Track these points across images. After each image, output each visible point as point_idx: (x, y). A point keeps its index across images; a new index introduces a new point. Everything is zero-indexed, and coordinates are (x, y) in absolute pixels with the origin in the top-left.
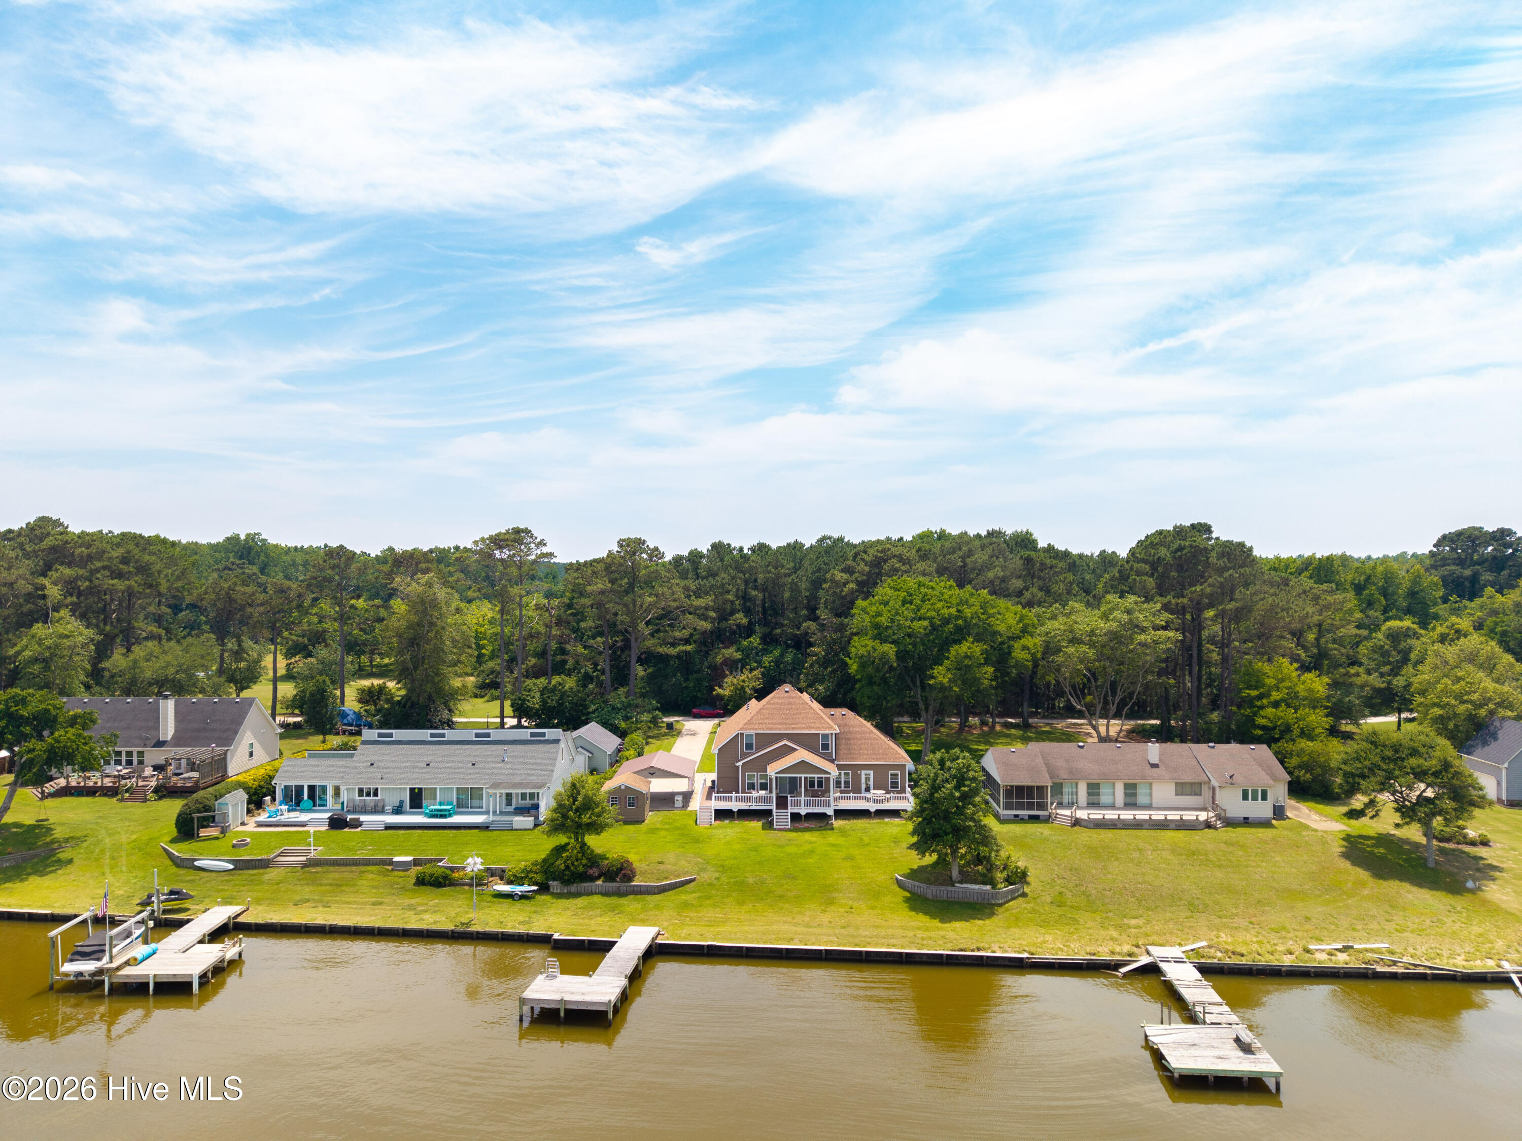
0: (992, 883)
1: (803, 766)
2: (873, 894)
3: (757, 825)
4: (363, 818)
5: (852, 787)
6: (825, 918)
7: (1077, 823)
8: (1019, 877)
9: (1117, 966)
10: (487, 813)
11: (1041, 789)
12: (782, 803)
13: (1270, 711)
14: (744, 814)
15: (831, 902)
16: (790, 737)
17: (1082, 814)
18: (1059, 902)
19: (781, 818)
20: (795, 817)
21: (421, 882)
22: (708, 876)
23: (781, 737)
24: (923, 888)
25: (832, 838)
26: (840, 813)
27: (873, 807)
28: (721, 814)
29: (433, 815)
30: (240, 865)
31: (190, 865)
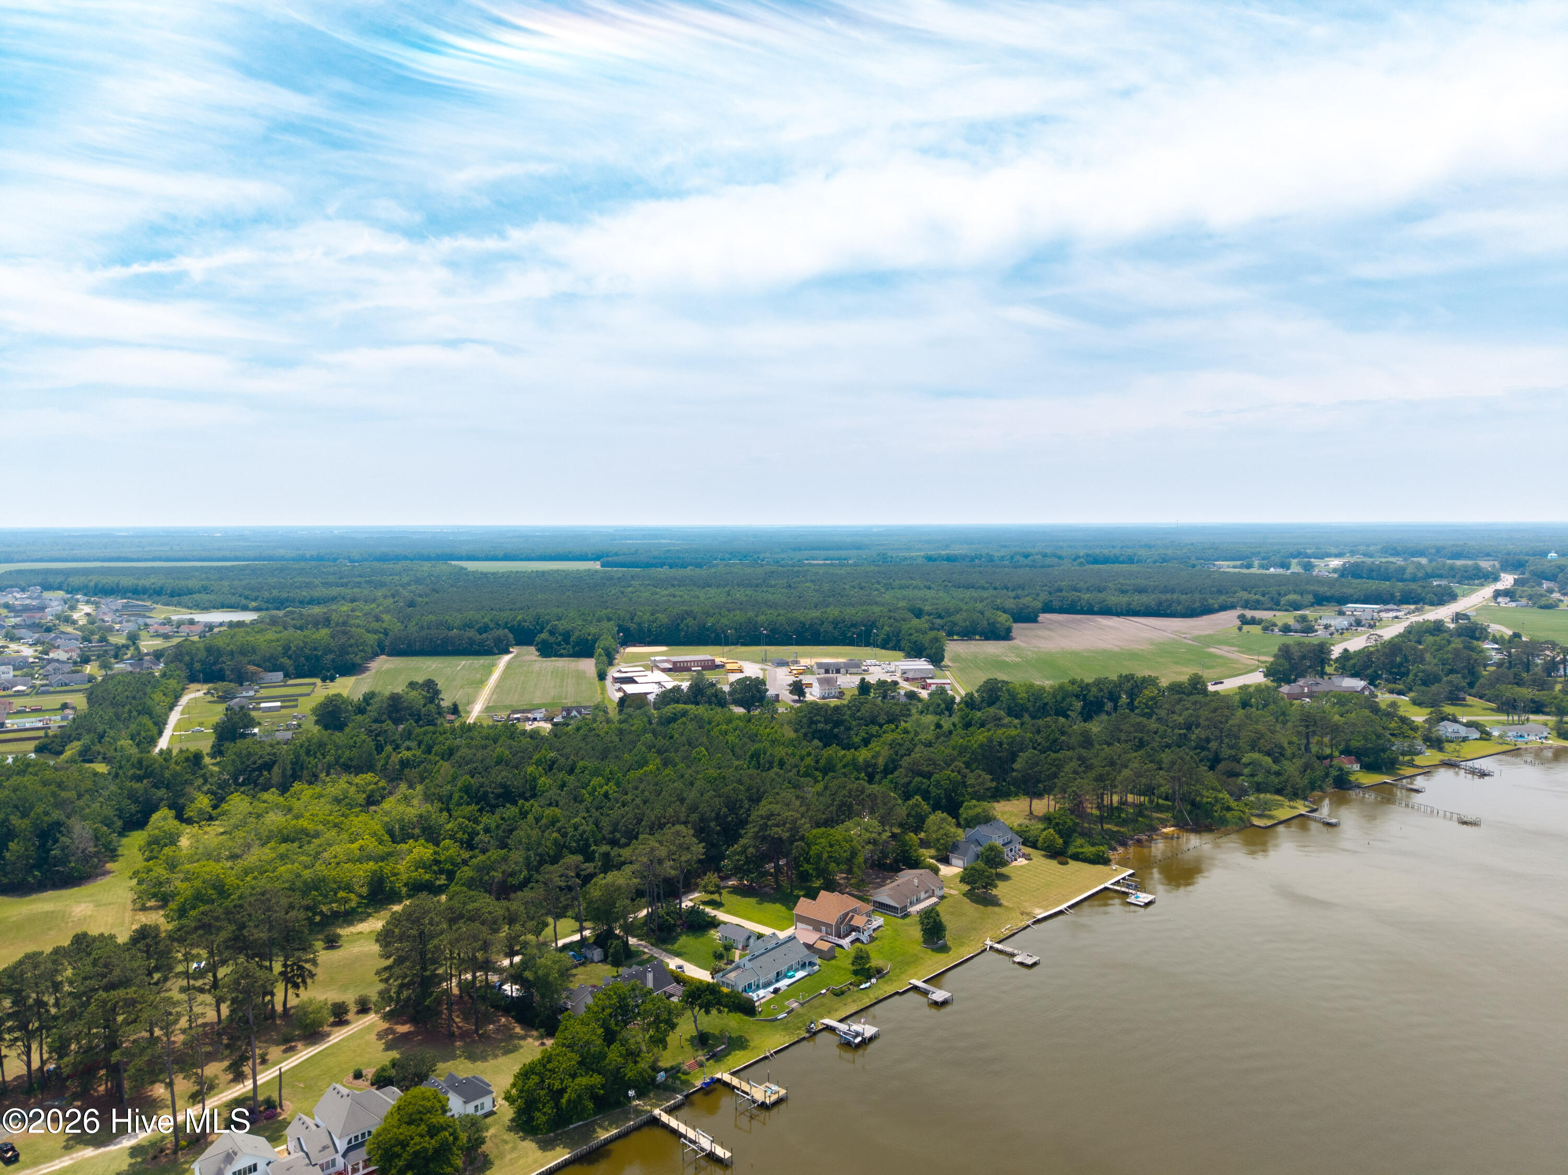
15: (923, 958)
21: (837, 995)
24: (931, 947)
25: (884, 941)
26: (873, 932)
29: (791, 977)
30: (788, 1013)
31: (777, 1019)
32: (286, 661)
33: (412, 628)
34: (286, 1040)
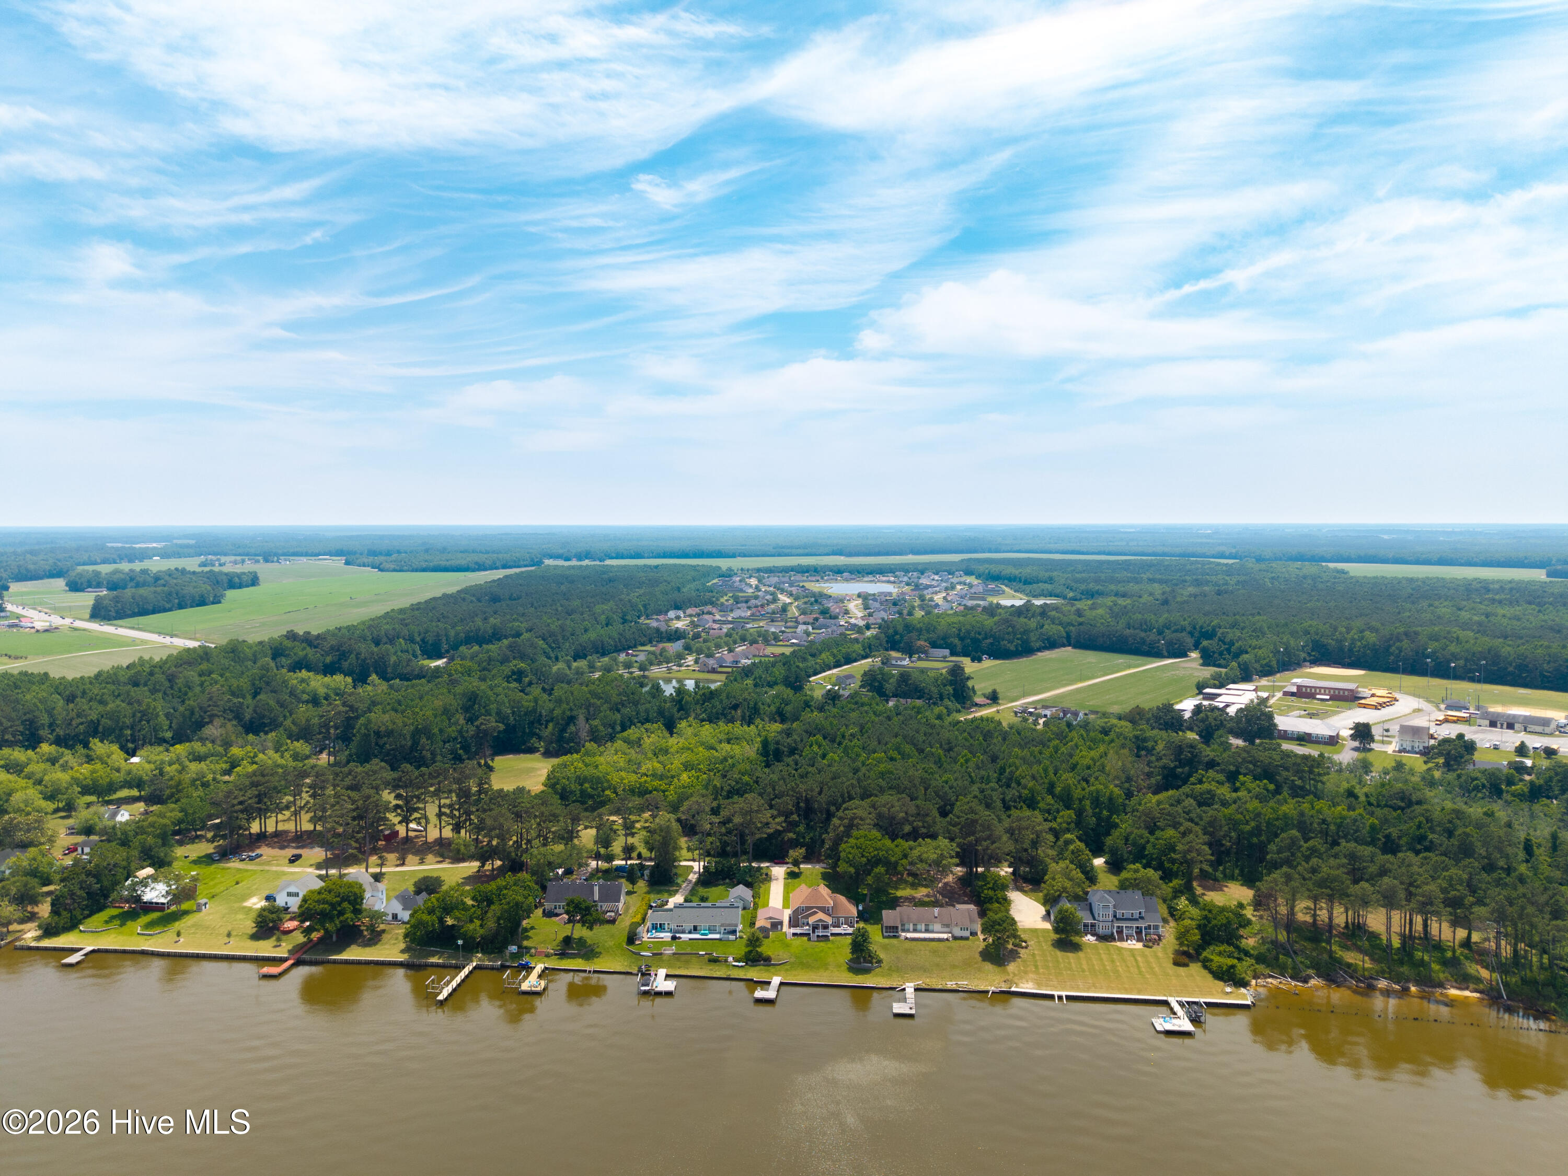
0: (871, 963)
1: (820, 920)
2: (839, 966)
3: (805, 938)
4: (681, 935)
5: (837, 925)
6: (825, 974)
7: (907, 938)
8: (880, 961)
9: (895, 988)
10: (719, 933)
11: (897, 928)
12: (814, 932)
13: (986, 892)
14: (802, 935)
15: (827, 969)
16: (817, 908)
17: (909, 935)
18: (889, 969)
19: (813, 937)
20: (818, 936)
21: (710, 961)
22: (792, 960)
23: (813, 908)
24: (852, 965)
25: (829, 945)
26: (832, 934)
27: (843, 932)
28: (794, 934)
29: (703, 935)
30: (654, 954)
31: (639, 954)
32: (956, 641)
33: (1121, 625)
34: (442, 856)
